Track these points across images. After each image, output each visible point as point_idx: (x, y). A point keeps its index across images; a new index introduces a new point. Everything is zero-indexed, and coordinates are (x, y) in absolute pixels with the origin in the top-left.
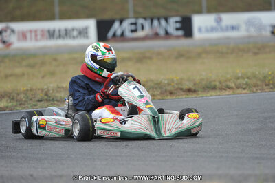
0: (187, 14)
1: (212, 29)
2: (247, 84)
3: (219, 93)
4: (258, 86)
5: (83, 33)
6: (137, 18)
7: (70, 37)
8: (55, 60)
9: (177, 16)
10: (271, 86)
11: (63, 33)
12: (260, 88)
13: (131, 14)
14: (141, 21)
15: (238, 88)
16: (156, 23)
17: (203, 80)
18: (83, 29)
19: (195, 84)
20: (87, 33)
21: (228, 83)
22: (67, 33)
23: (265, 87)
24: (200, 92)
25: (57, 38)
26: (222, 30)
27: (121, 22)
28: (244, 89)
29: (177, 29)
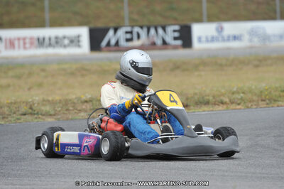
0: (186, 22)
1: (213, 39)
2: (242, 99)
3: (211, 109)
4: (253, 101)
5: (75, 41)
6: (133, 27)
7: (61, 46)
8: (43, 70)
9: (175, 24)
10: (267, 101)
11: (53, 41)
12: (255, 103)
13: (127, 22)
14: (136, 29)
15: (232, 103)
16: (152, 31)
17: (196, 94)
18: (75, 37)
19: (187, 99)
20: (79, 41)
21: (222, 98)
22: (58, 42)
23: (261, 103)
24: (192, 107)
25: (47, 47)
26: (224, 40)
27: (116, 30)
28: (239, 104)
29: (175, 39)
